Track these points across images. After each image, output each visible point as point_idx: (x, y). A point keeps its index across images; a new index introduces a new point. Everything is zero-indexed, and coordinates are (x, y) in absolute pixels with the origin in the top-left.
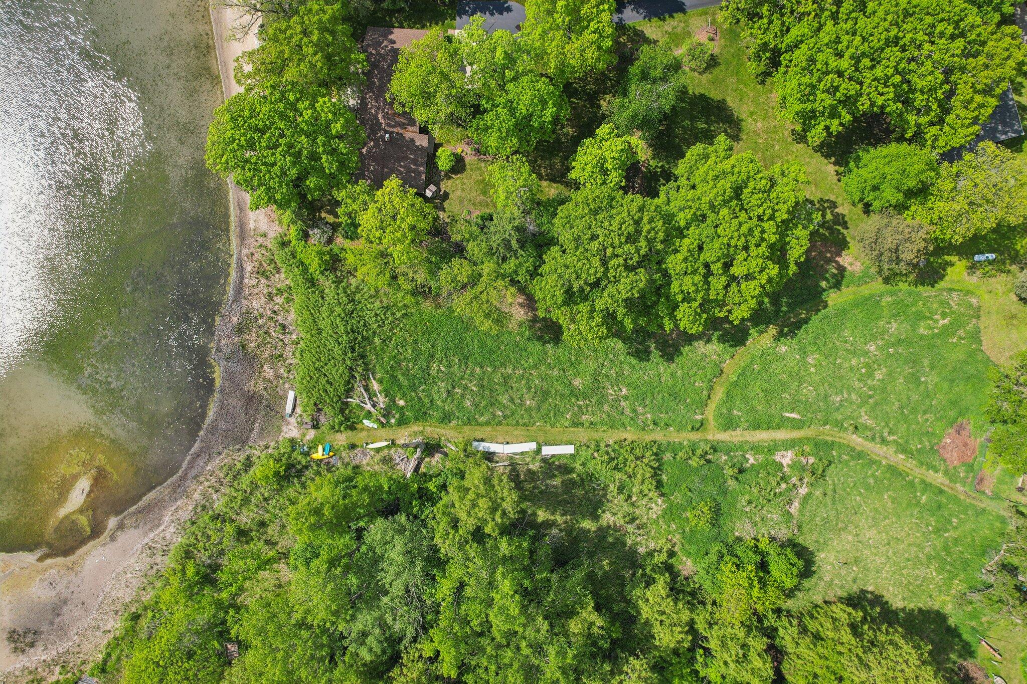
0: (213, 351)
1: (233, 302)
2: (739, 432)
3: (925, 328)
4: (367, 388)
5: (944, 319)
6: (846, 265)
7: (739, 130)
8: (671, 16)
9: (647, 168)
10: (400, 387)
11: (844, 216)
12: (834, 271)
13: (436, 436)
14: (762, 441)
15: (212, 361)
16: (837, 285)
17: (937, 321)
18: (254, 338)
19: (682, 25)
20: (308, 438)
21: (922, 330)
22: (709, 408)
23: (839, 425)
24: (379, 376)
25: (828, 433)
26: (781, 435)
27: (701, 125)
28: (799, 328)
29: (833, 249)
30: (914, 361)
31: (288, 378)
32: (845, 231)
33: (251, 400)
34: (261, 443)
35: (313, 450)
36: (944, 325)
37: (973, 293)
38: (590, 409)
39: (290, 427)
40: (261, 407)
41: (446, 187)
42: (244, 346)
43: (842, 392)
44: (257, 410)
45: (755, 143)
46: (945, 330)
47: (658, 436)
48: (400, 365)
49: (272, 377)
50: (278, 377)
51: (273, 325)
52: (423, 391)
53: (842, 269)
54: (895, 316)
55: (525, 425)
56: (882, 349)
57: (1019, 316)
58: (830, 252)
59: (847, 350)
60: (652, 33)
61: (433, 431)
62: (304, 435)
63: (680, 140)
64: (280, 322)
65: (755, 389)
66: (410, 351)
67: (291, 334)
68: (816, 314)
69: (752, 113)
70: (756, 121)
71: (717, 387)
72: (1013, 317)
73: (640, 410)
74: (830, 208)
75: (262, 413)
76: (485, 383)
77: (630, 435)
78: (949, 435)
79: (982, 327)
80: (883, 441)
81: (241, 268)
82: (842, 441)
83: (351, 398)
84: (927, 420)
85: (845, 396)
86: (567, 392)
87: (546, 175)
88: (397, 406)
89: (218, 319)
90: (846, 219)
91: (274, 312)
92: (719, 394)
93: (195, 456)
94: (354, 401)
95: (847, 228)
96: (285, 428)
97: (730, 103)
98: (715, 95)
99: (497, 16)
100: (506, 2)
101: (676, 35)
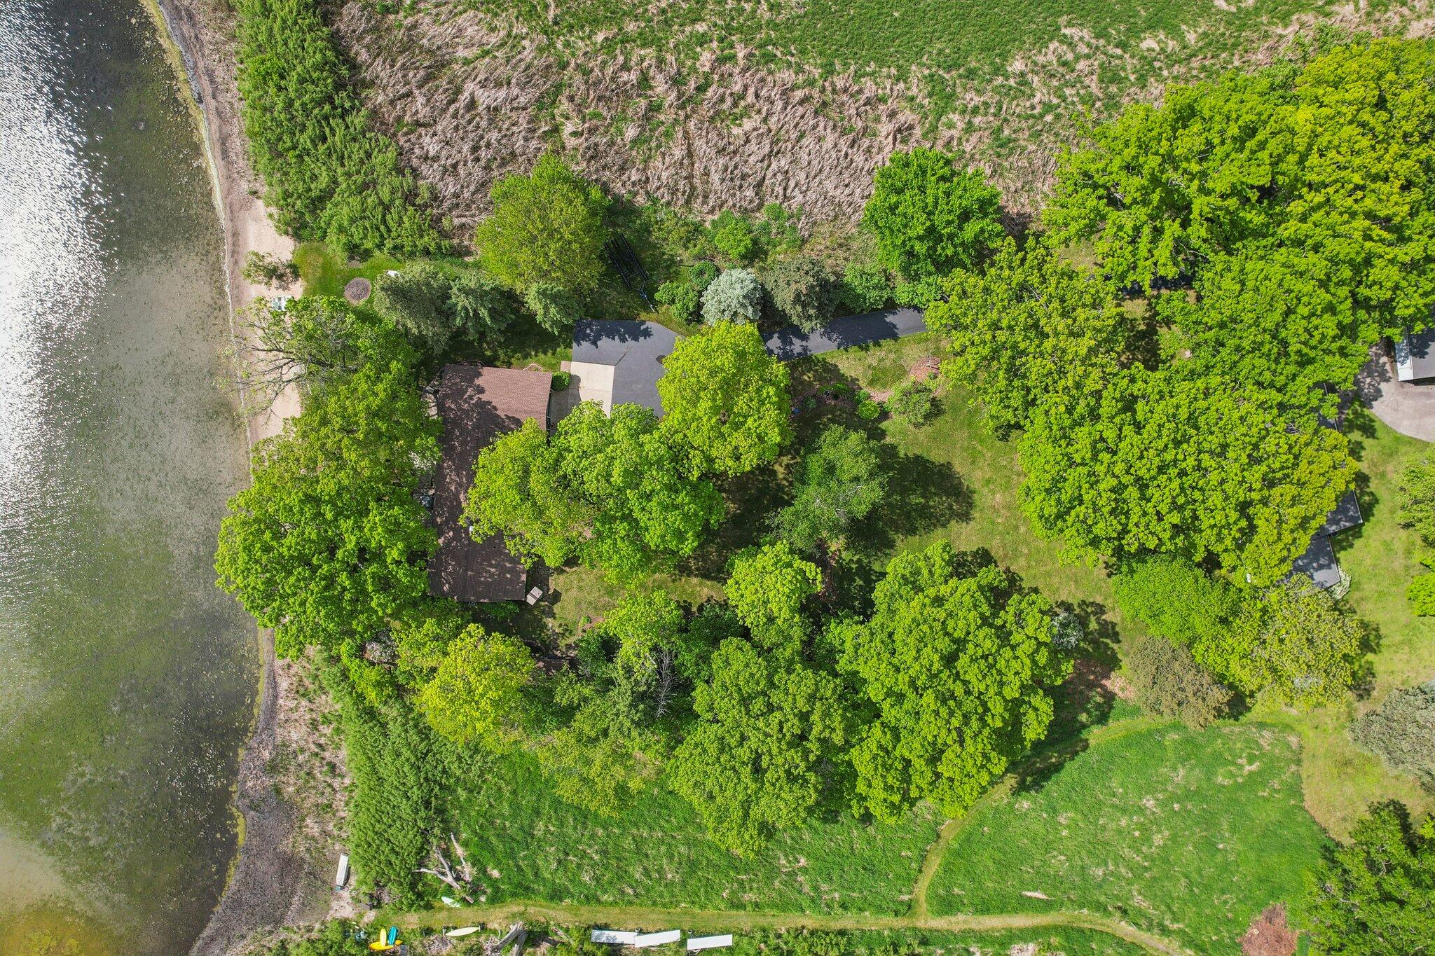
0: (235, 796)
1: (264, 729)
2: (961, 917)
3: (1224, 777)
4: (447, 854)
5: (1250, 763)
6: (1116, 691)
7: (971, 505)
8: (877, 344)
9: (837, 562)
10: (493, 851)
11: (1114, 625)
12: (1099, 699)
13: (543, 920)
14: (993, 929)
15: (234, 810)
16: (1102, 719)
17: (1241, 767)
18: (292, 780)
19: (893, 356)
20: (366, 919)
21: (1220, 779)
22: (920, 884)
23: (1100, 907)
24: (464, 836)
25: (1086, 917)
26: (1019, 921)
27: (916, 500)
28: (1048, 778)
29: (1098, 669)
30: (1209, 821)
31: (339, 836)
32: (1115, 646)
33: (289, 864)
34: (302, 924)
35: (373, 937)
36: (1251, 773)
37: (1293, 729)
38: (755, 885)
39: (342, 903)
40: (303, 874)
41: (557, 584)
42: (278, 791)
43: (1106, 865)
44: (296, 879)
45: (993, 523)
46: (1254, 780)
47: (848, 921)
48: (492, 823)
49: (317, 835)
50: (325, 833)
51: (318, 764)
52: (524, 858)
53: (1110, 697)
54: (1183, 760)
55: (664, 906)
56: (1162, 804)
57: (1356, 762)
58: (1094, 673)
59: (1113, 806)
60: (849, 368)
61: (540, 911)
62: (361, 916)
63: (885, 524)
64: (328, 759)
65: (985, 859)
66: (506, 805)
67: (343, 777)
68: (1072, 759)
69: (988, 481)
70: (993, 493)
71: (931, 857)
72: (1348, 763)
73: (824, 887)
74: (1095, 613)
75: (304, 882)
76: (610, 849)
77: (810, 921)
78: (1257, 923)
79: (1304, 776)
80: (1164, 931)
81: (274, 684)
82: (1104, 929)
83: (426, 867)
84: (1225, 902)
85: (1111, 867)
86: (724, 863)
87: (697, 569)
88: (490, 878)
89: (242, 753)
90: (1117, 629)
91: (320, 746)
92: (934, 865)
93: (208, 940)
94: (430, 872)
95: (1119, 642)
96: (334, 905)
97: (958, 468)
98: (937, 456)
99: (630, 342)
100: (643, 322)
101: (884, 371)
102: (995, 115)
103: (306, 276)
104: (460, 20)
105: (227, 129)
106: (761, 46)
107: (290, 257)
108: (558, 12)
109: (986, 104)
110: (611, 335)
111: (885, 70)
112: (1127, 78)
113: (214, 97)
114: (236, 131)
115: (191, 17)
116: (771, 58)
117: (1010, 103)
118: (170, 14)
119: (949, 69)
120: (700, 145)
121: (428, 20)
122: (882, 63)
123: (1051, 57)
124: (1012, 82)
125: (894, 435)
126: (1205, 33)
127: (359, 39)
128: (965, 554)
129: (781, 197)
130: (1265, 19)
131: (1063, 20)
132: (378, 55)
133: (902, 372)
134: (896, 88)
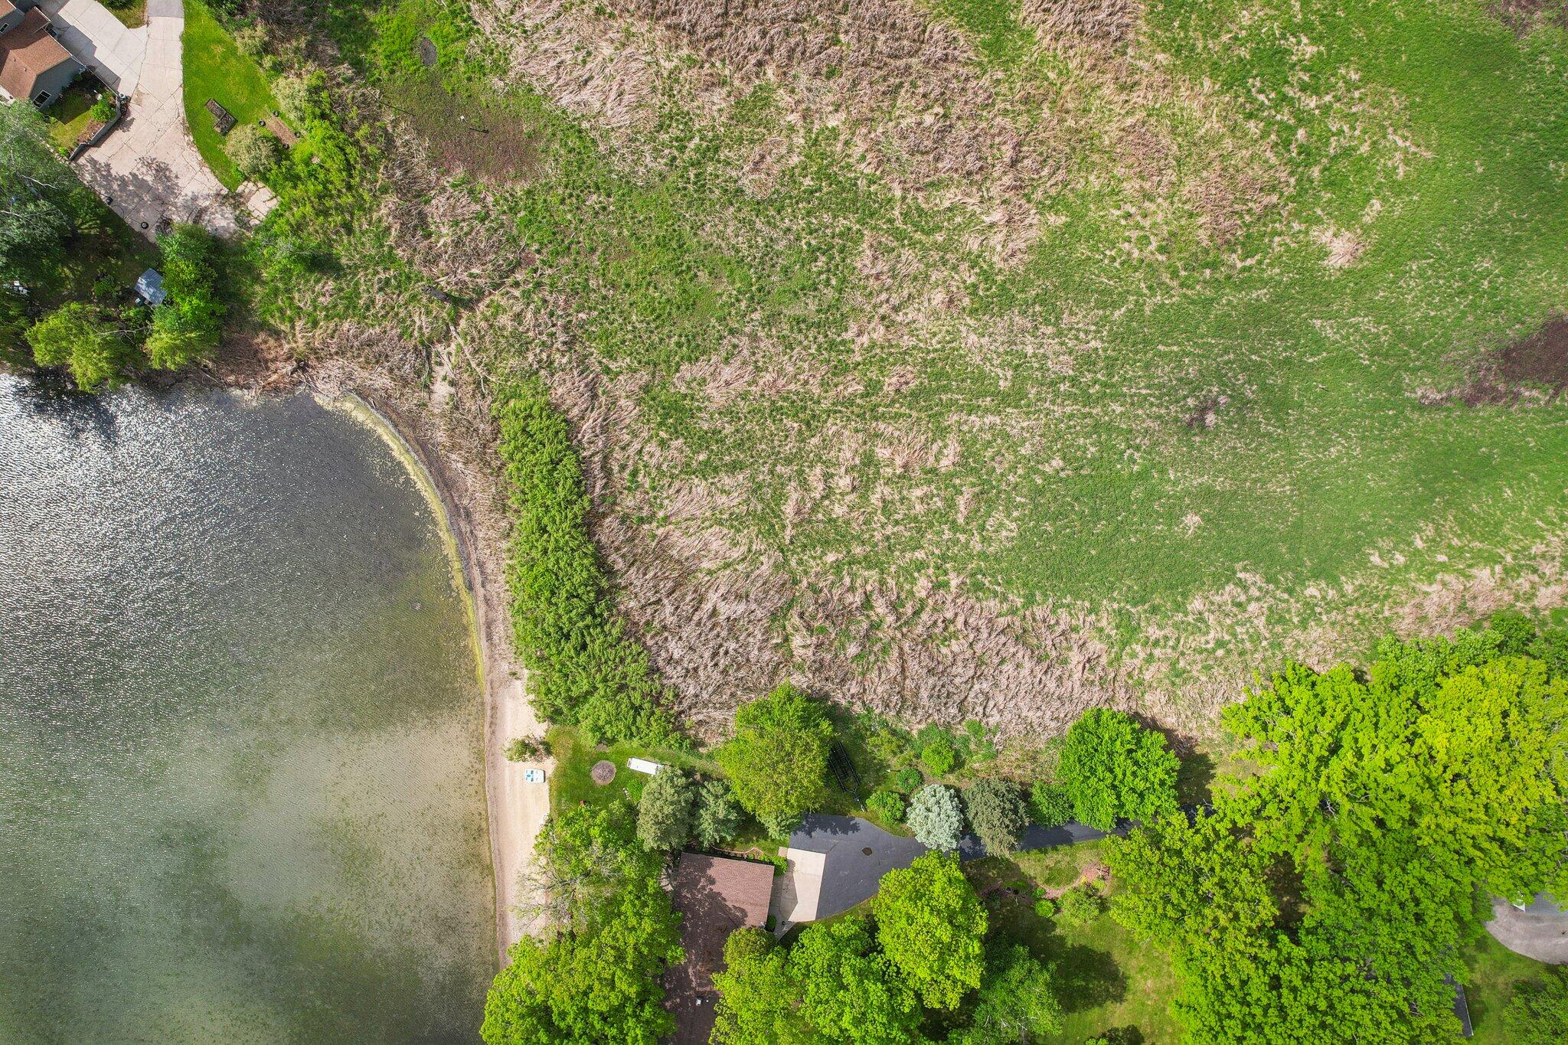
7: (1125, 988)
8: (1055, 849)
19: (1068, 859)
27: (1078, 982)
45: (1143, 1004)
60: (1029, 867)
69: (1142, 969)
70: (1146, 979)
97: (1116, 955)
98: (1099, 946)
99: (840, 834)
100: (853, 818)
101: (1060, 871)
102: (1173, 648)
103: (558, 755)
104: (706, 534)
105: (492, 615)
106: (973, 575)
107: (543, 734)
108: (794, 532)
109: (1166, 638)
110: (824, 828)
111: (1079, 602)
112: (1291, 620)
113: (483, 586)
114: (501, 617)
115: (468, 515)
116: (978, 587)
117: (1187, 638)
118: (450, 511)
119: (1135, 605)
120: (913, 666)
121: (678, 533)
122: (1077, 596)
123: (1226, 597)
124: (1190, 619)
125: (1064, 927)
126: (1361, 586)
127: (617, 549)
128: (1117, 1030)
129: (980, 714)
130: (1413, 576)
131: (1238, 566)
132: (632, 564)
133: (1075, 874)
134: (1089, 619)
